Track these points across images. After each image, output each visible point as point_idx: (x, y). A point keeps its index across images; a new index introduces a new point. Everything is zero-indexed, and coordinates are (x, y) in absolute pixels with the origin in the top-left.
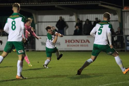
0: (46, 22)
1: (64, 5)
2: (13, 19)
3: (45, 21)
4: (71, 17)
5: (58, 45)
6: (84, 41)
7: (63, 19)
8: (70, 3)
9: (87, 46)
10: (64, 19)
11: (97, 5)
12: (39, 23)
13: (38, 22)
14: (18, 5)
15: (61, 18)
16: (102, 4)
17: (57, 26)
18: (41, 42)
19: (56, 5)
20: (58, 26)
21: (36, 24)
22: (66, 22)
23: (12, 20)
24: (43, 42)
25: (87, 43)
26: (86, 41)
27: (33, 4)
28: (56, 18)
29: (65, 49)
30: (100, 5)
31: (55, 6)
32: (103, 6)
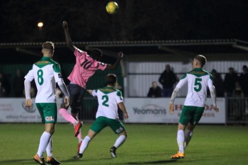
0: (142, 74)
1: (173, 44)
2: (41, 66)
3: (141, 72)
4: (185, 66)
5: (162, 113)
6: (208, 107)
7: (171, 69)
8: (183, 42)
9: (213, 115)
10: (173, 68)
12: (131, 76)
13: (129, 74)
14: (51, 44)
15: (168, 67)
16: (239, 44)
17: (160, 81)
18: (134, 109)
19: (160, 44)
20: (162, 81)
21: (126, 76)
22: (177, 74)
24: (137, 109)
25: (213, 111)
26: (210, 107)
27: (120, 43)
28: (160, 67)
29: (174, 120)
30: (235, 45)
31: (157, 47)
32: (241, 47)
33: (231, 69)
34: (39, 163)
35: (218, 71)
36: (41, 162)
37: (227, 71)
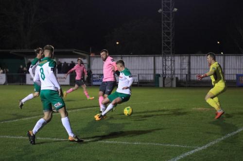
9: (64, 81)
11: (72, 52)
16: (75, 51)
23: (40, 67)
30: (74, 52)
32: (76, 52)
33: (72, 62)
34: (75, 141)
35: (67, 62)
36: (76, 140)
37: (70, 63)
